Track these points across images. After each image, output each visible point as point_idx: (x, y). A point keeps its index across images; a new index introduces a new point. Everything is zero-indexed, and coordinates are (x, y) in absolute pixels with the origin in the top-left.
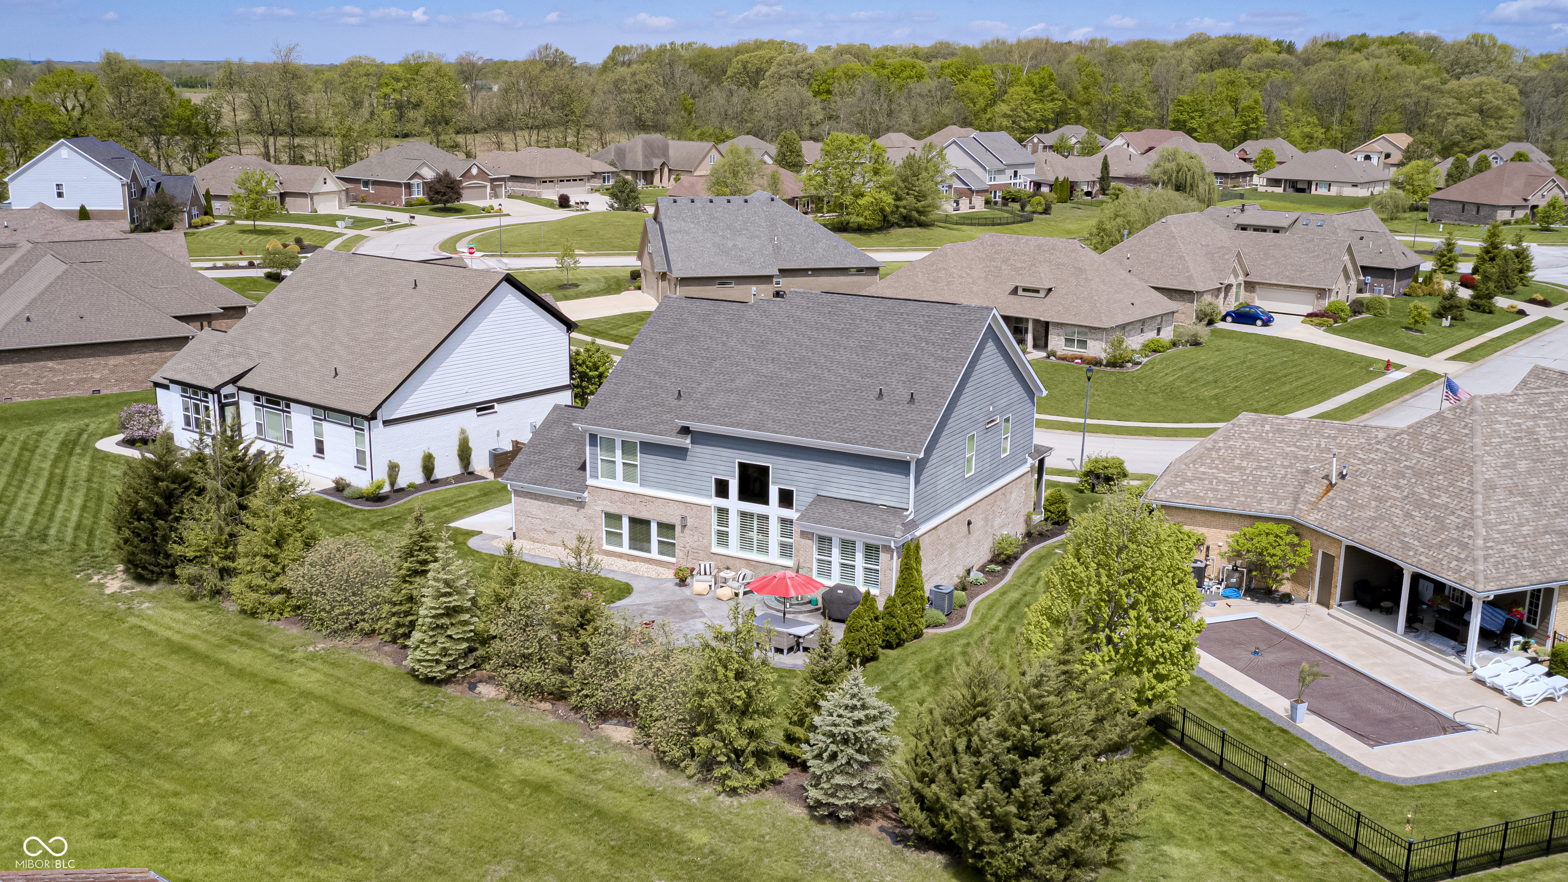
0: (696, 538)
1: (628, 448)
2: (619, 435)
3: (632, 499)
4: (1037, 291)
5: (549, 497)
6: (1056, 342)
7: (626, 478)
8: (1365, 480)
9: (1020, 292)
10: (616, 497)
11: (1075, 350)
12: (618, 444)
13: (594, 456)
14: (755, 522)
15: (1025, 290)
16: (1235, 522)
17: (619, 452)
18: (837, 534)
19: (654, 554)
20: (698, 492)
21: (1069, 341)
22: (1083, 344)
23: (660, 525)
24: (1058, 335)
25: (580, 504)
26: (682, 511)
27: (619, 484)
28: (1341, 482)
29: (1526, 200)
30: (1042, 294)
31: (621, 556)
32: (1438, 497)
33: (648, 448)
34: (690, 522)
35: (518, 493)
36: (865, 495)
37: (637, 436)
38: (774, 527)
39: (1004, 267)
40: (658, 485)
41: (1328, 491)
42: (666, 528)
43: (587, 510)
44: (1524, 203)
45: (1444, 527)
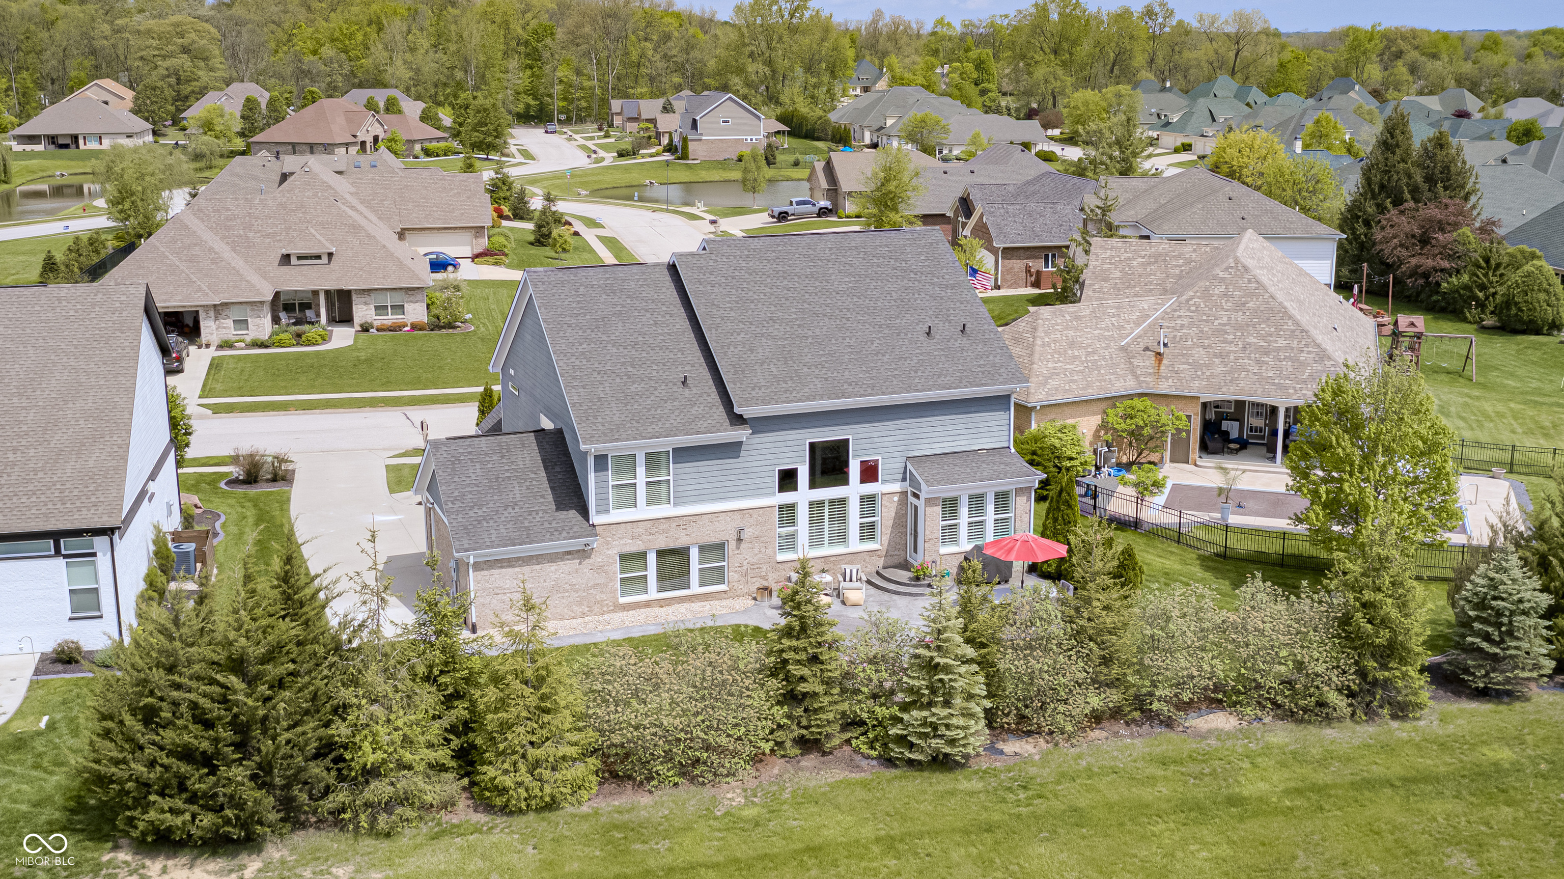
0: (756, 550)
1: (653, 461)
2: (640, 448)
3: (665, 526)
4: (319, 257)
5: (531, 558)
6: (362, 312)
7: (650, 502)
8: (1190, 343)
9: (294, 260)
10: (640, 529)
11: (390, 319)
12: (641, 460)
13: (602, 485)
14: (826, 510)
15: (300, 258)
16: (1094, 407)
17: (641, 470)
18: (963, 491)
19: (696, 588)
20: (757, 492)
21: (381, 309)
22: (399, 309)
23: (702, 549)
24: (366, 304)
25: (583, 554)
26: (738, 522)
27: (644, 511)
28: (1167, 350)
29: (355, 136)
30: (325, 259)
31: (648, 604)
32: (1276, 342)
33: (683, 454)
34: (745, 535)
35: (477, 566)
36: (962, 445)
37: (667, 444)
38: (854, 509)
39: (251, 235)
40: (700, 498)
41: (1160, 361)
42: (714, 549)
43: (595, 559)
44: (354, 140)
45: (1304, 365)
